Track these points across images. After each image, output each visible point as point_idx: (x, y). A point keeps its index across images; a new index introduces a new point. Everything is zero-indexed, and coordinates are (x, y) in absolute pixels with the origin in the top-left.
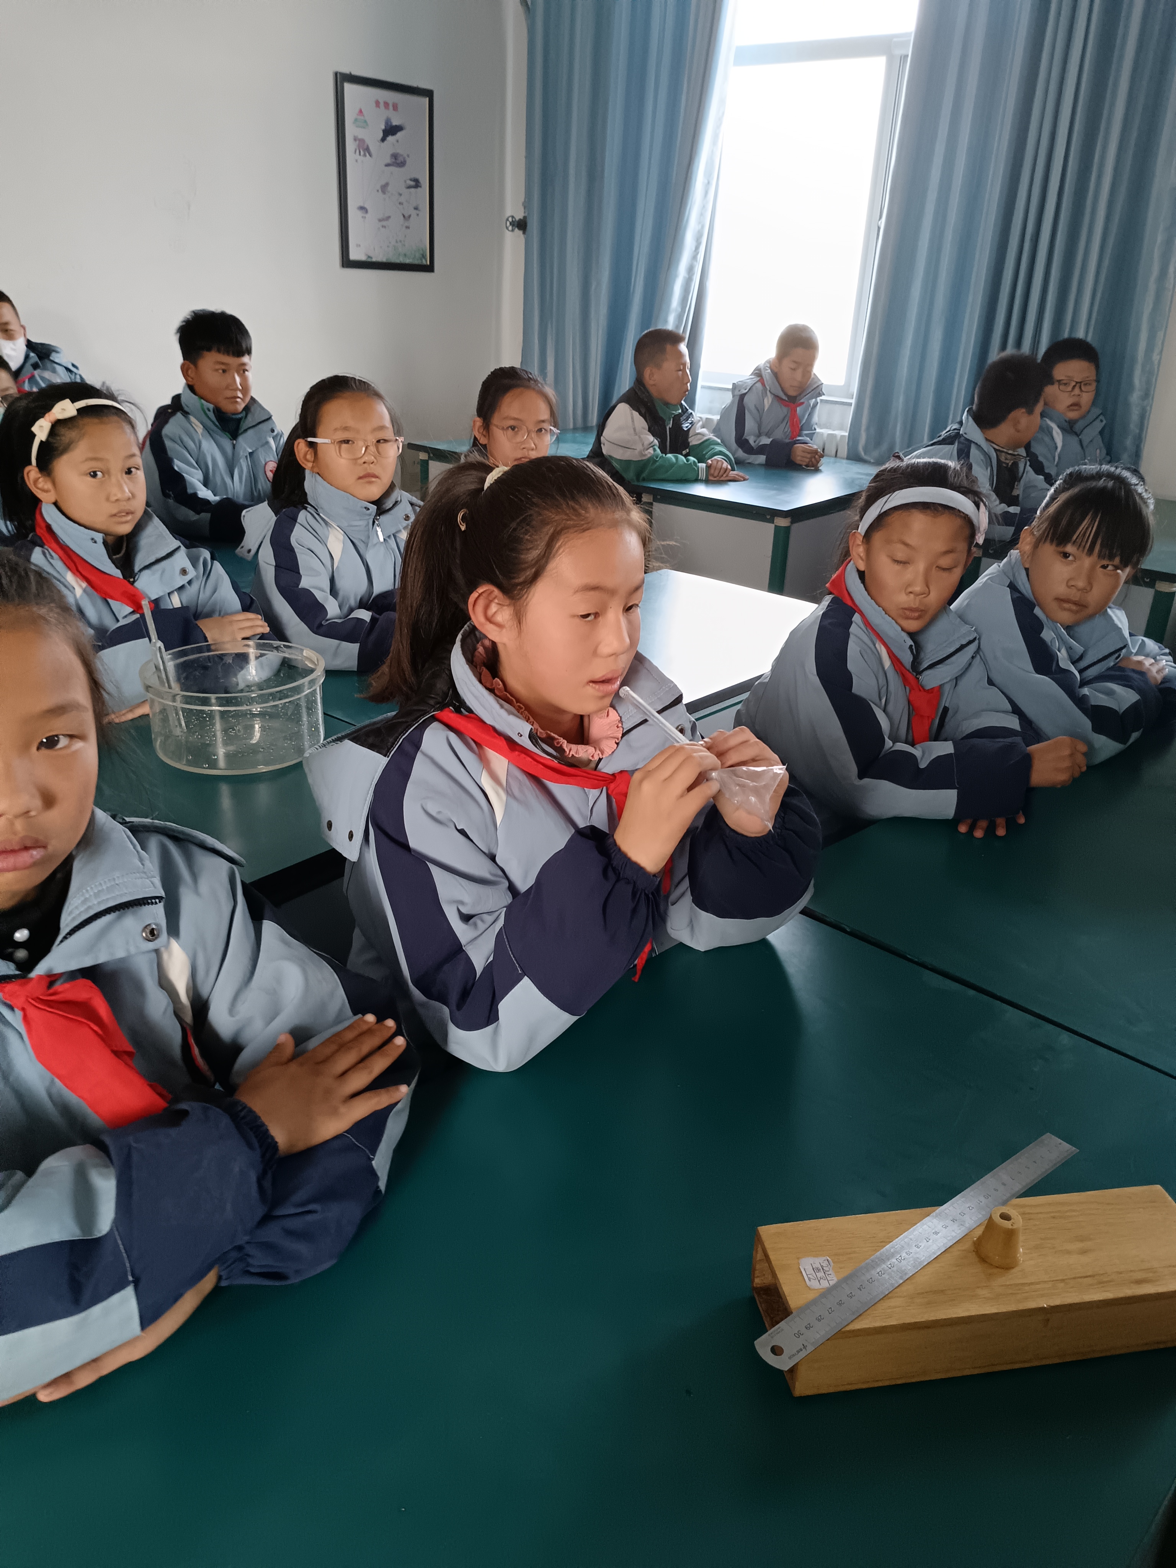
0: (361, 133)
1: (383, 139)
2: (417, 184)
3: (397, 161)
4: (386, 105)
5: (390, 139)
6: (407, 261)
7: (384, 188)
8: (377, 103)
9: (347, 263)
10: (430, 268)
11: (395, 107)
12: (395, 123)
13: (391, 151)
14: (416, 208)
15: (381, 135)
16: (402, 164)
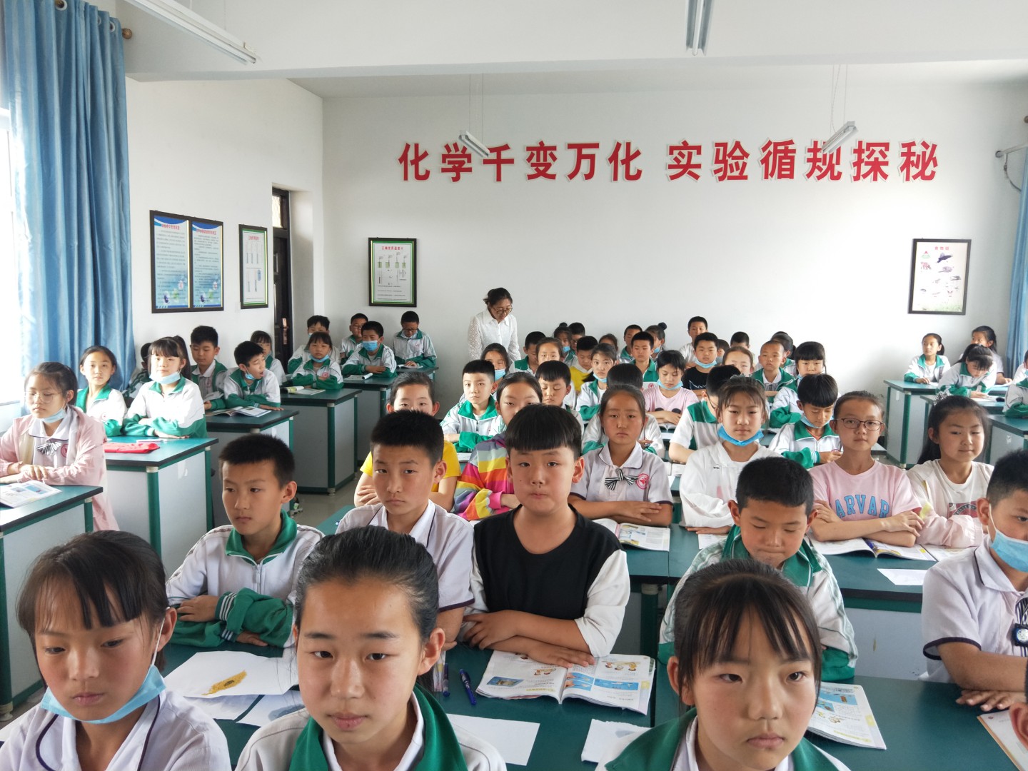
0: (925, 261)
1: (938, 262)
2: (958, 278)
3: (947, 270)
4: (942, 248)
5: (943, 261)
6: (948, 310)
7: (937, 281)
8: (936, 248)
9: (911, 311)
10: (963, 313)
11: (947, 248)
12: (946, 254)
13: (944, 266)
14: (956, 288)
15: (938, 260)
16: (950, 271)
